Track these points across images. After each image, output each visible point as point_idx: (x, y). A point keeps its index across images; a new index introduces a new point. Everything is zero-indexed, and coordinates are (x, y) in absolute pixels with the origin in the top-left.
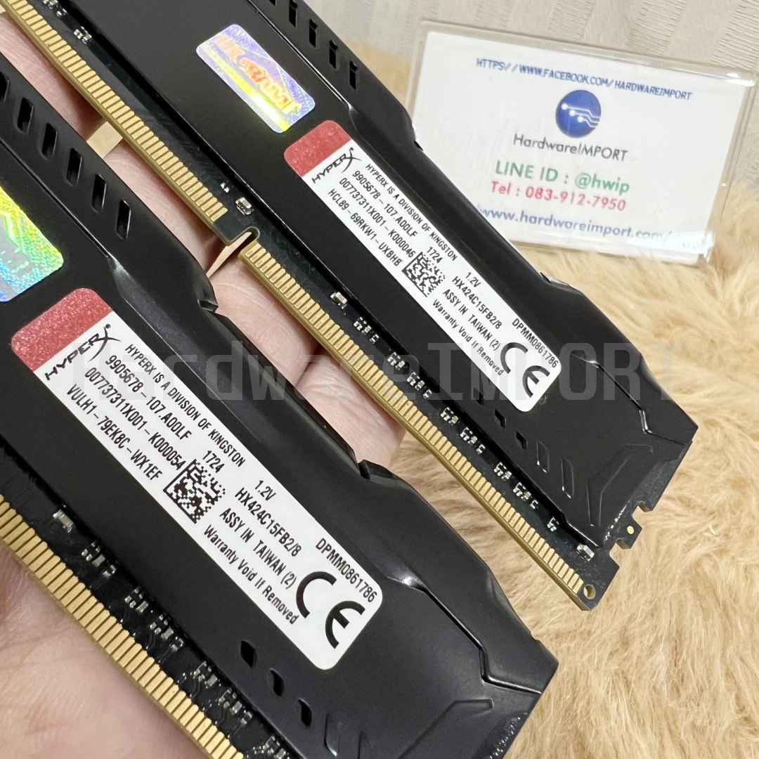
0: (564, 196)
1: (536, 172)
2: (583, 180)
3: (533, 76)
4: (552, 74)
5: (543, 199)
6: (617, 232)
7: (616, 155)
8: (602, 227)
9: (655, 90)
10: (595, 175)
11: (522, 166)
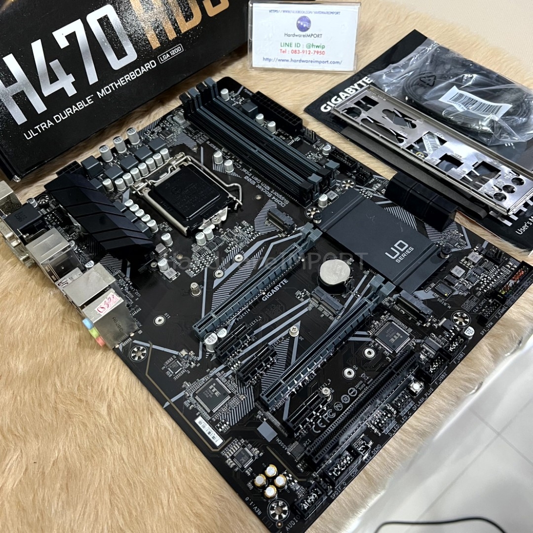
1: (293, 45)
2: (309, 46)
3: (287, 14)
4: (293, 12)
5: (297, 54)
6: (324, 62)
7: (318, 36)
8: (318, 61)
9: (328, 13)
10: (313, 44)
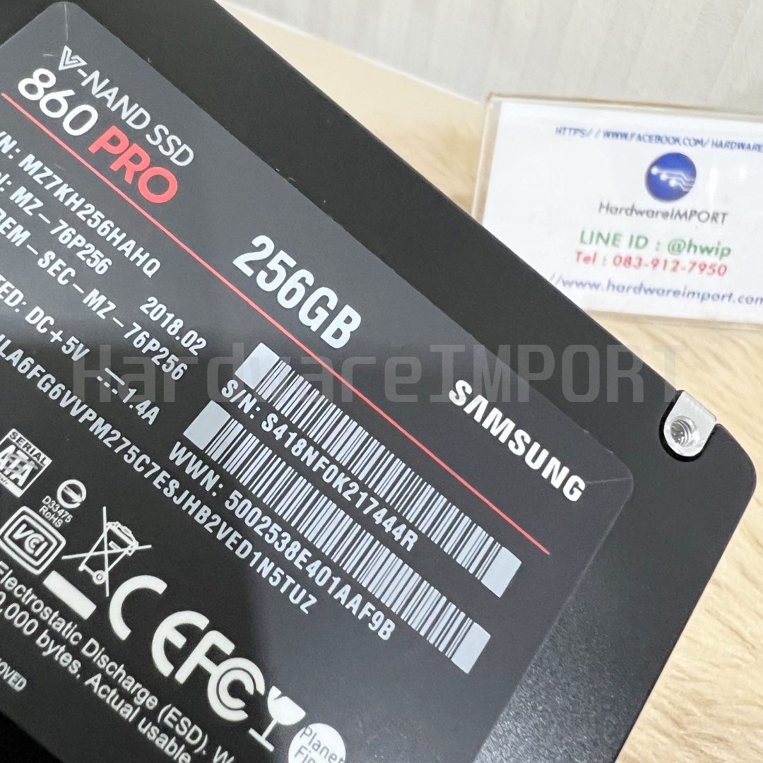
0: (655, 263)
1: (624, 241)
2: (676, 247)
3: (620, 142)
4: (640, 138)
5: (632, 268)
6: (717, 297)
7: (714, 218)
8: (699, 294)
9: (757, 147)
10: (691, 241)
11: (609, 235)
